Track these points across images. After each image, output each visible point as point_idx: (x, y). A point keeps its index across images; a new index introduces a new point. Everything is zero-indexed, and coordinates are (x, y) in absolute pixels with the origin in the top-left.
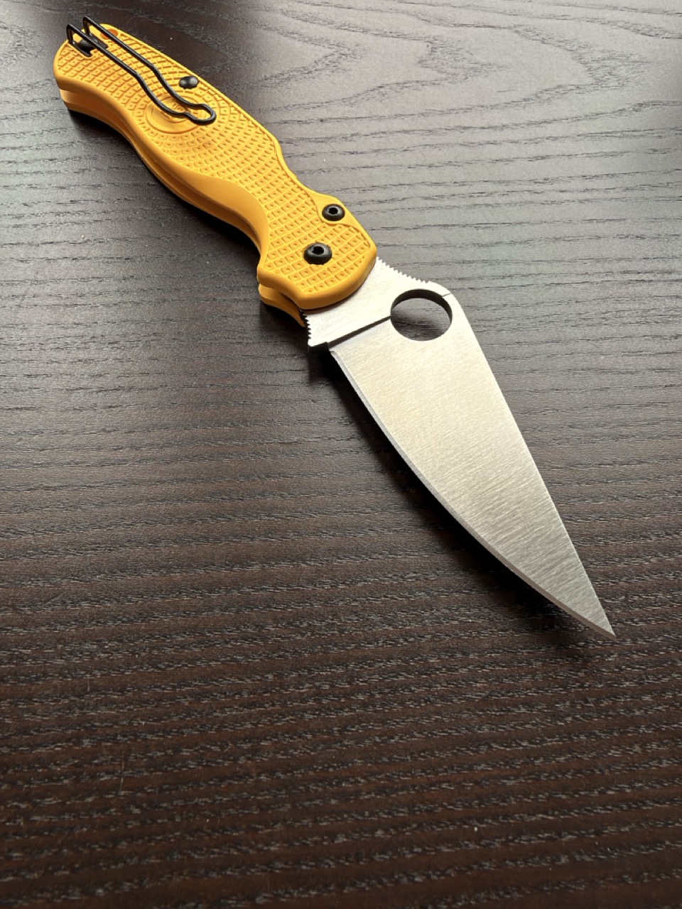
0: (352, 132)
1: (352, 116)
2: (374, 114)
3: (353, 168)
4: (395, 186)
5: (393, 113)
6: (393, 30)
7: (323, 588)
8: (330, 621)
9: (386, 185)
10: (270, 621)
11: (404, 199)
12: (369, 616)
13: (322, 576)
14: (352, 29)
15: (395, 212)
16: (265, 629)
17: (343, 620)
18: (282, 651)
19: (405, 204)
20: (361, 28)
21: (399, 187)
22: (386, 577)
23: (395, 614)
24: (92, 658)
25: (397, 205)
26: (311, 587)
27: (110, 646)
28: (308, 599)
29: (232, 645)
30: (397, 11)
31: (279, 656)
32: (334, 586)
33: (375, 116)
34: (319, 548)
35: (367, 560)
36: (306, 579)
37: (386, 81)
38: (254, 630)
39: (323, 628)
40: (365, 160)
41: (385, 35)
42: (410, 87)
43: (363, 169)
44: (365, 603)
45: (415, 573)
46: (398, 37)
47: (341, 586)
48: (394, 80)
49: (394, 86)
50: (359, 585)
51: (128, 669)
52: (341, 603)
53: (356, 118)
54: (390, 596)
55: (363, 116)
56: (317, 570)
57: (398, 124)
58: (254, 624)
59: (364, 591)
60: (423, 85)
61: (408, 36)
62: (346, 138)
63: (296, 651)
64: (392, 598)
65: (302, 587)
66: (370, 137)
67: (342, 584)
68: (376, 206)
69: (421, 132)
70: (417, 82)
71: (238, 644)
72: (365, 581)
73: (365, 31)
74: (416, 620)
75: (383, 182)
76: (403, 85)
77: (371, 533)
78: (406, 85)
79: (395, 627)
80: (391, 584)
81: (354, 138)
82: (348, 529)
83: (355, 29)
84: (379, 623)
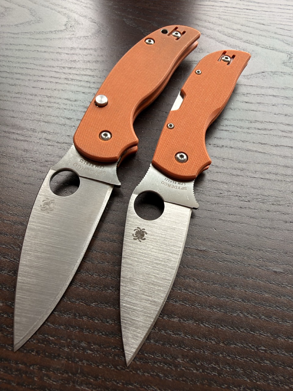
0: (247, 92)
1: (248, 84)
2: (259, 85)
3: (246, 110)
4: (267, 122)
5: (269, 86)
6: (271, 46)
7: (211, 342)
8: (214, 366)
9: (262, 121)
10: (180, 356)
11: (271, 130)
12: (236, 368)
13: (211, 335)
14: (251, 43)
15: (266, 136)
16: (177, 361)
17: (221, 367)
18: (185, 377)
19: (271, 132)
20: (255, 43)
21: (269, 123)
22: (247, 345)
23: (252, 372)
24: (84, 353)
25: (268, 132)
26: (204, 340)
27: (94, 347)
28: (202, 347)
29: (158, 365)
30: (273, 38)
31: (183, 380)
32: (218, 343)
33: (260, 86)
34: (211, 317)
35: (237, 331)
36: (203, 334)
37: (266, 70)
38: (170, 359)
39: (209, 369)
40: (253, 107)
41: (266, 48)
42: (278, 74)
43: (251, 111)
44: (234, 359)
45: (265, 347)
46: (273, 50)
47: (221, 344)
48: (270, 70)
49: (270, 73)
50: (232, 346)
51: (101, 365)
52: (221, 355)
53: (250, 86)
54: (249, 358)
55: (254, 85)
56: (209, 330)
57: (270, 92)
58: (171, 355)
59: (234, 350)
60: (284, 74)
61: (278, 50)
62: (244, 95)
63: (193, 380)
64: (251, 360)
65: (200, 339)
66: (256, 96)
67: (222, 343)
68: (257, 131)
69: (282, 98)
70: (282, 72)
71: (161, 366)
72: (235, 345)
73: (257, 45)
74: (263, 379)
75: (261, 120)
76: (274, 73)
77: (241, 315)
78: (275, 73)
79: (251, 380)
80: (251, 351)
81: (248, 95)
82: (228, 309)
83: (252, 43)
84: (242, 375)
